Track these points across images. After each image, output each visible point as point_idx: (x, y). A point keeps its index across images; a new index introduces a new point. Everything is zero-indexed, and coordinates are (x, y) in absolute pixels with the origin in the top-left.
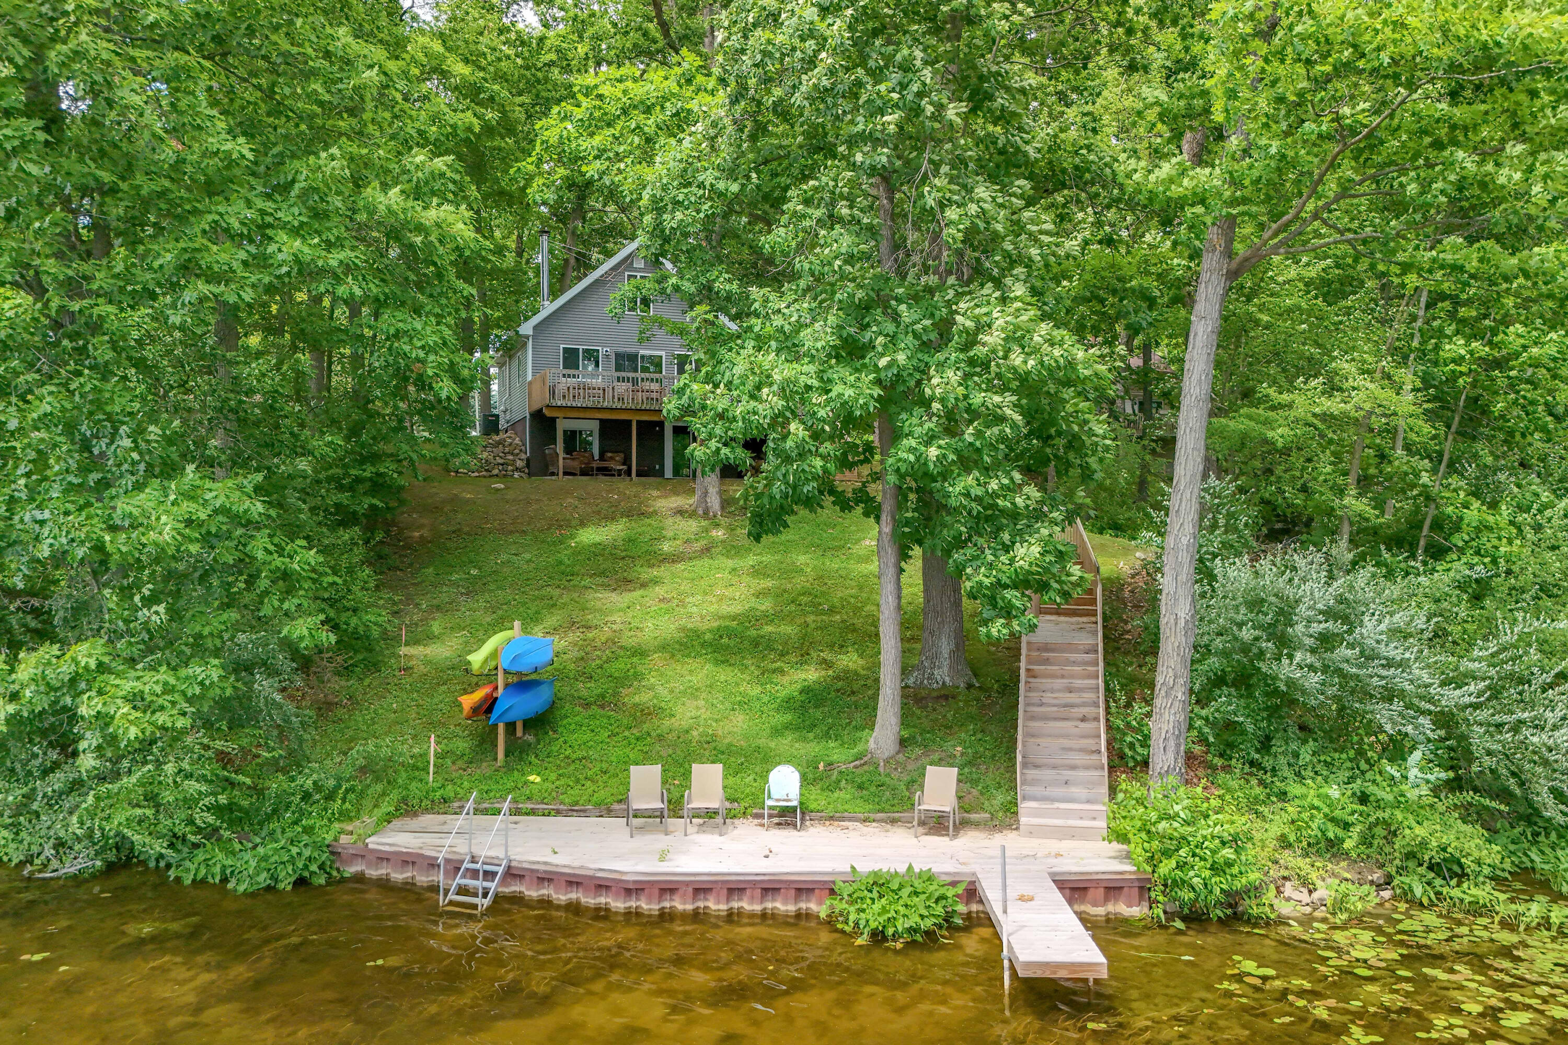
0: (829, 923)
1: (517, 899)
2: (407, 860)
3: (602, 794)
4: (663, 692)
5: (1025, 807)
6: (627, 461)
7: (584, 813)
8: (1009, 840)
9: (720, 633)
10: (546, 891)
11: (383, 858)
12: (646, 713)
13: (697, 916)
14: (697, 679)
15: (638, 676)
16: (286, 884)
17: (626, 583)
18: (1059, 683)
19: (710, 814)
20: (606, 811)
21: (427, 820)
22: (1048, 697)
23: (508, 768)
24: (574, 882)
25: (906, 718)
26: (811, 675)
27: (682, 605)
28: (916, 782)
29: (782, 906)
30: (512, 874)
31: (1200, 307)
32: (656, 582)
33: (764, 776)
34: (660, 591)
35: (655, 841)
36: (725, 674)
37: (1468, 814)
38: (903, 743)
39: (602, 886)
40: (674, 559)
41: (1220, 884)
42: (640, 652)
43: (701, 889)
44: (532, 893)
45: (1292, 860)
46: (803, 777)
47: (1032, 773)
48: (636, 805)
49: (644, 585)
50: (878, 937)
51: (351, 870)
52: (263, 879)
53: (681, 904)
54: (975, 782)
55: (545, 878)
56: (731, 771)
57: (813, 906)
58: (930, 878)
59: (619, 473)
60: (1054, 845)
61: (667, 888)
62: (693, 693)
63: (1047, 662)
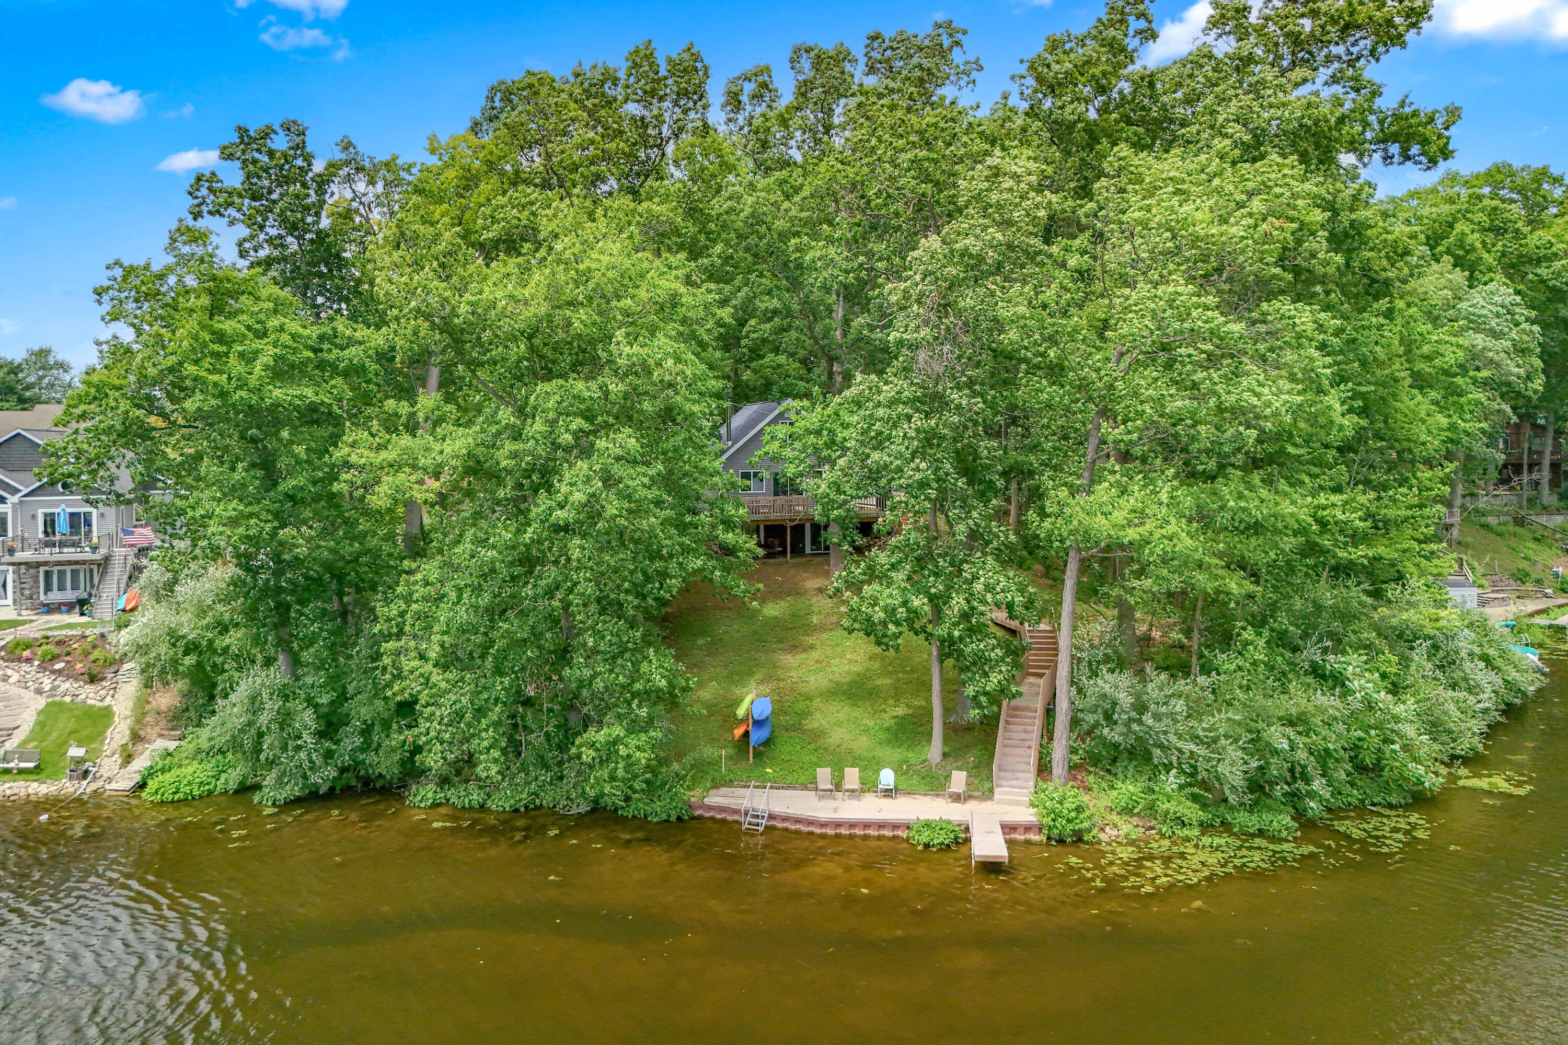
0: (908, 839)
1: (773, 828)
2: (722, 809)
3: (802, 780)
4: (824, 723)
5: (996, 790)
6: (783, 545)
7: (794, 788)
8: (987, 806)
9: (850, 684)
10: (798, 826)
11: (711, 808)
12: (817, 735)
13: (851, 837)
14: (841, 716)
15: (810, 713)
16: (673, 818)
17: (795, 648)
18: (1021, 728)
19: (853, 791)
20: (804, 788)
21: (724, 790)
22: (1014, 735)
23: (756, 765)
24: (798, 821)
25: (946, 740)
26: (901, 711)
27: (829, 665)
28: (948, 777)
29: (887, 833)
30: (771, 817)
31: (1068, 573)
32: (812, 647)
33: (877, 772)
34: (815, 655)
35: (829, 803)
36: (856, 713)
37: (1195, 798)
38: (945, 755)
39: (810, 823)
40: (822, 628)
41: (1070, 827)
42: (808, 698)
43: (852, 825)
44: (780, 825)
45: (1114, 817)
46: (896, 772)
47: (1002, 774)
48: (821, 787)
49: (805, 650)
50: (927, 846)
51: (698, 813)
52: (664, 817)
53: (844, 831)
54: (976, 777)
55: (785, 819)
56: (863, 769)
57: (900, 833)
58: (949, 822)
59: (779, 553)
60: (1008, 808)
61: (838, 825)
62: (839, 724)
63: (1015, 716)
